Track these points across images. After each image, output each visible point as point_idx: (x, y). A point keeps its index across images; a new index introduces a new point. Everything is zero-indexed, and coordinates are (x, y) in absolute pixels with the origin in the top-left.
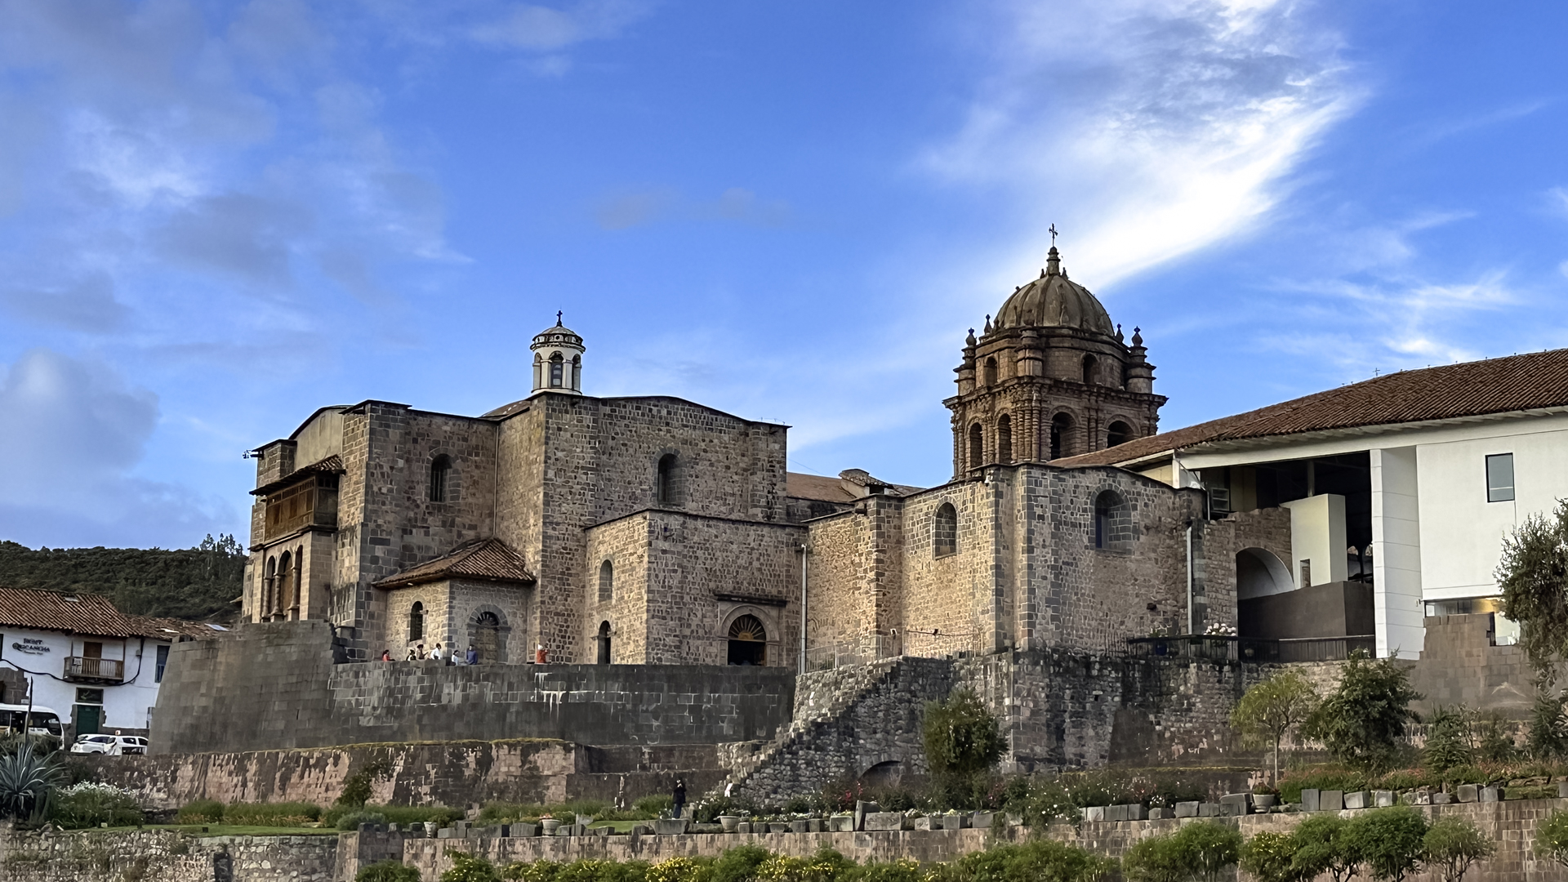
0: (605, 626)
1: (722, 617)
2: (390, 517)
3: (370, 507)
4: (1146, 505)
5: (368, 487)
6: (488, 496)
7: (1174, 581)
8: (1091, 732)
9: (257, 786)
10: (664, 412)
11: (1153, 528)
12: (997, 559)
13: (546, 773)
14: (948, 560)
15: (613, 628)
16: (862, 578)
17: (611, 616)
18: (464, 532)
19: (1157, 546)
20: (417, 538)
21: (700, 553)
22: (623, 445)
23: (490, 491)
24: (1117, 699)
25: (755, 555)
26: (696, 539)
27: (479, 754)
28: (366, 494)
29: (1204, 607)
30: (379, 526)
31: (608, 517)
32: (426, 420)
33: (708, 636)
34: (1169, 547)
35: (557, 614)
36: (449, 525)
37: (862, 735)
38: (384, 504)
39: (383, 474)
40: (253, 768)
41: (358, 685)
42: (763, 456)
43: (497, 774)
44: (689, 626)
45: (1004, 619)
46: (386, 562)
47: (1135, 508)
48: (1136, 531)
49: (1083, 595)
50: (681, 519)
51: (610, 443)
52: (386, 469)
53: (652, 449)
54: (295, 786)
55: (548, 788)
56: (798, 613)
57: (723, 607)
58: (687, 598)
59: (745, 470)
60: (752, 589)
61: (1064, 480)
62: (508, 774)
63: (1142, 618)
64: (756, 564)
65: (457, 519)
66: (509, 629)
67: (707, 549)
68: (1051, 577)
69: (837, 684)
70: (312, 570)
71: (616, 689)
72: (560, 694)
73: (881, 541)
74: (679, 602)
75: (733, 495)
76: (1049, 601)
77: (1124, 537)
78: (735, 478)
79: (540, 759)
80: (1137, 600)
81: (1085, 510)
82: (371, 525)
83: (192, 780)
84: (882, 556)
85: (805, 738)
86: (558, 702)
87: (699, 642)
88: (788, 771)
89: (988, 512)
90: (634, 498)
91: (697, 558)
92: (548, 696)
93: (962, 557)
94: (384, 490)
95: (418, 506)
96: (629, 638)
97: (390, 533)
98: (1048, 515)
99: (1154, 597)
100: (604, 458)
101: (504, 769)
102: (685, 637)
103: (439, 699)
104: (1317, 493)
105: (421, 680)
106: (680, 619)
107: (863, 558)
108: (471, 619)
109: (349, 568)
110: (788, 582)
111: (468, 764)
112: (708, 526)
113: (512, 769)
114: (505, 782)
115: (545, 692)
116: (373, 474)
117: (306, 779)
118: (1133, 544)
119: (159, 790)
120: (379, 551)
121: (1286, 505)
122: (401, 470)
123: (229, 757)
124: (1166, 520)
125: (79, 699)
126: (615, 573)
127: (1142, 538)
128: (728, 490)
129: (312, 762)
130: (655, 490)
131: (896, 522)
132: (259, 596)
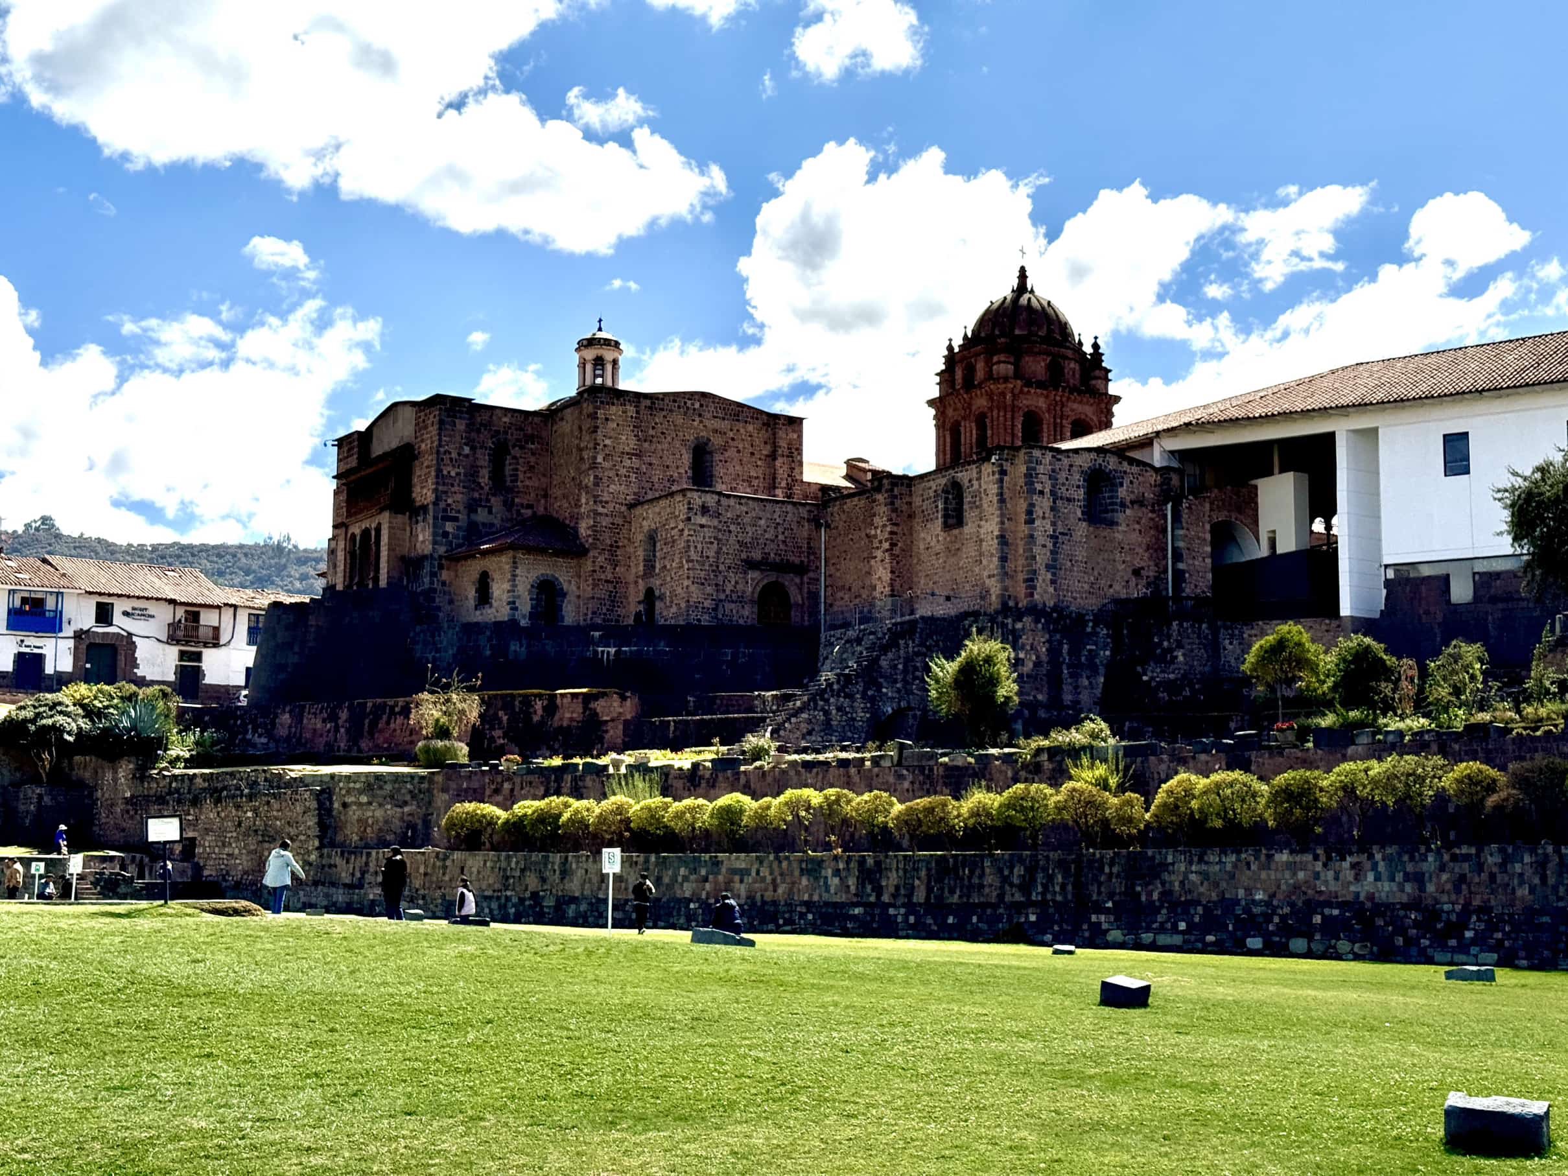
0: (650, 592)
1: (751, 583)
2: (459, 497)
3: (441, 488)
4: (1131, 482)
5: (439, 471)
6: (543, 479)
7: (1157, 549)
8: (1086, 682)
9: (348, 731)
10: (697, 405)
11: (1139, 502)
12: (1001, 530)
13: (605, 718)
14: (956, 532)
15: (657, 593)
16: (878, 548)
17: (656, 582)
18: (523, 511)
19: (1141, 518)
20: (481, 516)
21: (732, 528)
22: (663, 433)
23: (544, 475)
24: (1108, 653)
25: (780, 530)
26: (729, 515)
27: (545, 702)
28: (437, 477)
29: (1183, 572)
30: (449, 505)
31: (649, 497)
32: (489, 414)
33: (741, 600)
34: (1152, 519)
35: (607, 581)
36: (508, 505)
37: (885, 684)
38: (452, 485)
39: (451, 459)
40: (344, 715)
41: (434, 644)
42: (783, 444)
43: (561, 719)
44: (724, 591)
45: (1008, 582)
46: (456, 537)
47: (1121, 485)
48: (1123, 505)
49: (1077, 561)
50: (716, 497)
51: (651, 432)
52: (454, 455)
53: (687, 437)
54: (381, 731)
55: (607, 731)
56: (818, 580)
57: (751, 575)
58: (722, 567)
59: (767, 456)
60: (778, 559)
61: (1060, 460)
62: (572, 719)
63: (1127, 582)
64: (781, 537)
65: (517, 500)
66: (564, 595)
67: (739, 524)
68: (1050, 545)
69: (859, 641)
70: (389, 544)
71: (663, 647)
72: (613, 650)
73: (894, 515)
74: (716, 571)
75: (757, 478)
76: (1048, 567)
77: (1113, 511)
78: (759, 463)
79: (599, 705)
80: (1123, 566)
81: (1078, 487)
82: (442, 505)
83: (290, 727)
84: (895, 529)
85: (835, 687)
86: (611, 658)
87: (733, 606)
88: (821, 716)
89: (993, 489)
90: (672, 481)
91: (730, 532)
92: (603, 652)
93: (969, 529)
94: (453, 474)
95: (482, 488)
96: (672, 602)
97: (459, 512)
98: (1047, 490)
99: (1138, 563)
100: (646, 445)
101: (568, 715)
102: (721, 601)
104: (1282, 471)
105: (490, 639)
106: (717, 585)
107: (879, 532)
108: (532, 586)
109: (423, 542)
110: (809, 553)
111: (535, 712)
112: (740, 504)
113: (575, 715)
114: (569, 726)
115: (600, 649)
116: (442, 460)
117: (392, 726)
118: (1120, 517)
119: (260, 736)
120: (449, 527)
121: (1254, 482)
122: (467, 456)
123: (323, 707)
124: (1149, 495)
125: (181, 659)
126: (658, 545)
127: (1128, 512)
128: (753, 474)
129: (397, 709)
130: (690, 473)
131: (908, 499)
132: (342, 567)
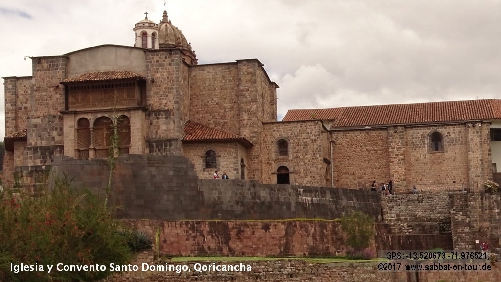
0: (283, 169)
3: (180, 101)
5: (179, 92)
14: (438, 154)
15: (291, 170)
17: (290, 165)
70: (142, 129)
72: (310, 199)
73: (404, 143)
92: (306, 199)
103: (259, 198)
109: (167, 130)
110: (329, 155)
120: (182, 124)
